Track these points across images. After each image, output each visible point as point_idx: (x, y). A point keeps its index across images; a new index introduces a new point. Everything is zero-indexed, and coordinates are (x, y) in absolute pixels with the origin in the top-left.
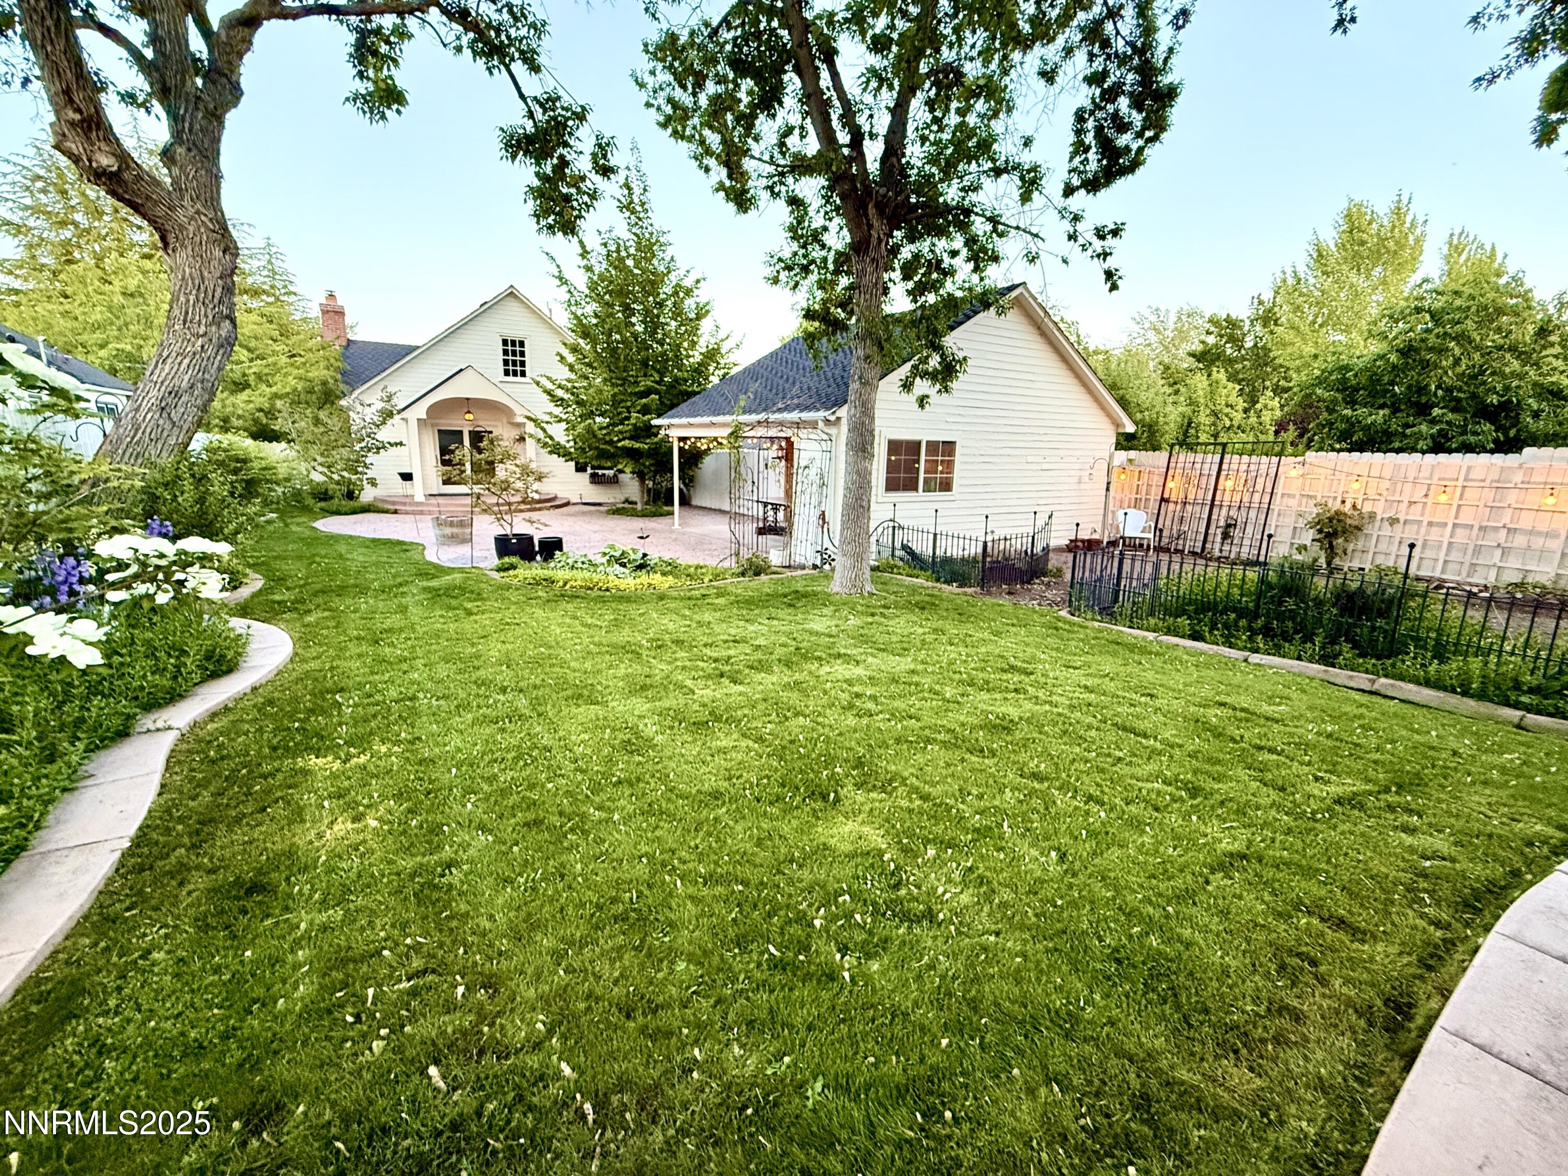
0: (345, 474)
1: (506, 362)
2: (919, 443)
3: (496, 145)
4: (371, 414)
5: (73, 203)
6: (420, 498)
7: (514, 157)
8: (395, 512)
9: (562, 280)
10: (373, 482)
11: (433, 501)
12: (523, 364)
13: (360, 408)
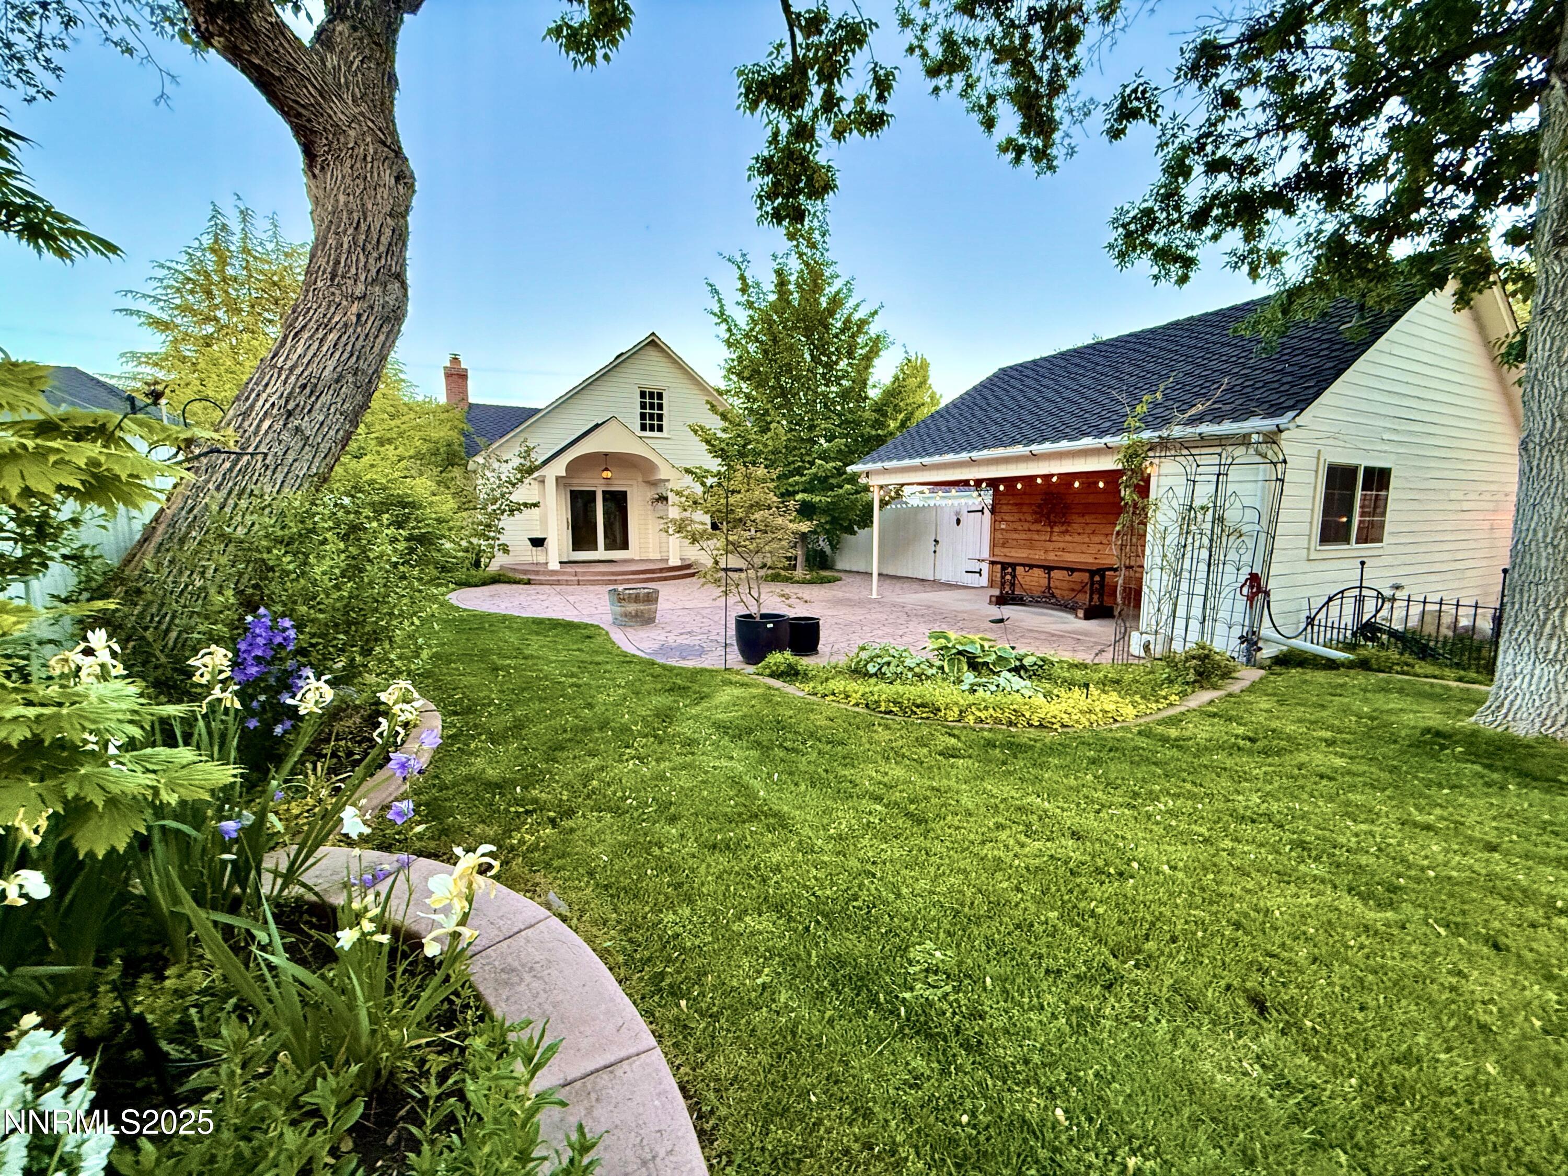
0: (475, 541)
1: (643, 416)
2: (1353, 470)
3: (736, 88)
4: (507, 471)
5: (216, 301)
6: (554, 565)
7: (754, 105)
8: (529, 582)
9: (722, 317)
10: (505, 549)
11: (569, 569)
12: (660, 417)
13: (496, 465)
